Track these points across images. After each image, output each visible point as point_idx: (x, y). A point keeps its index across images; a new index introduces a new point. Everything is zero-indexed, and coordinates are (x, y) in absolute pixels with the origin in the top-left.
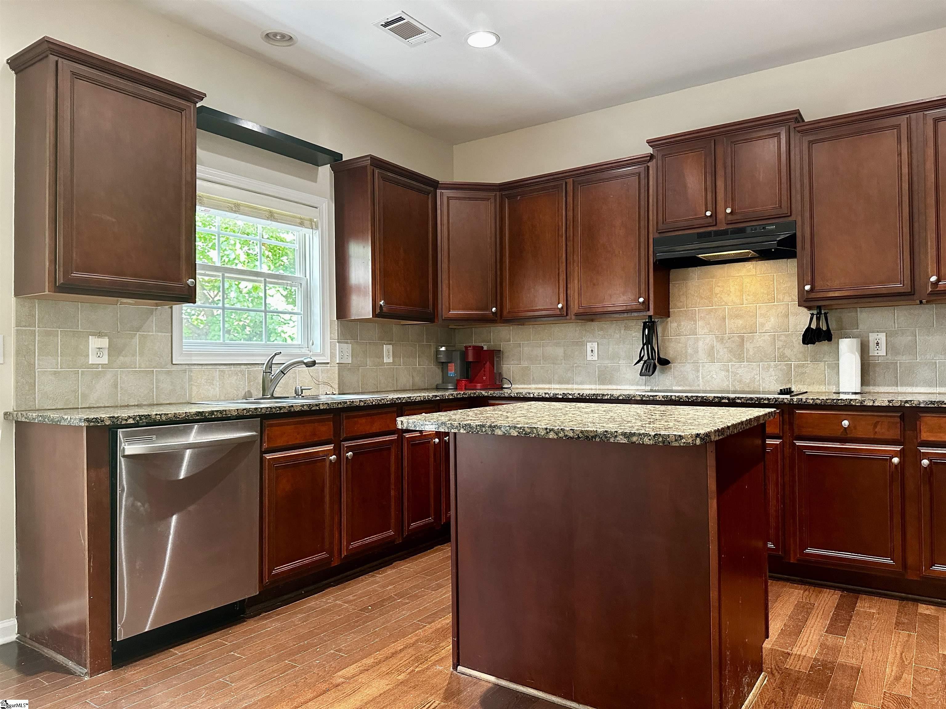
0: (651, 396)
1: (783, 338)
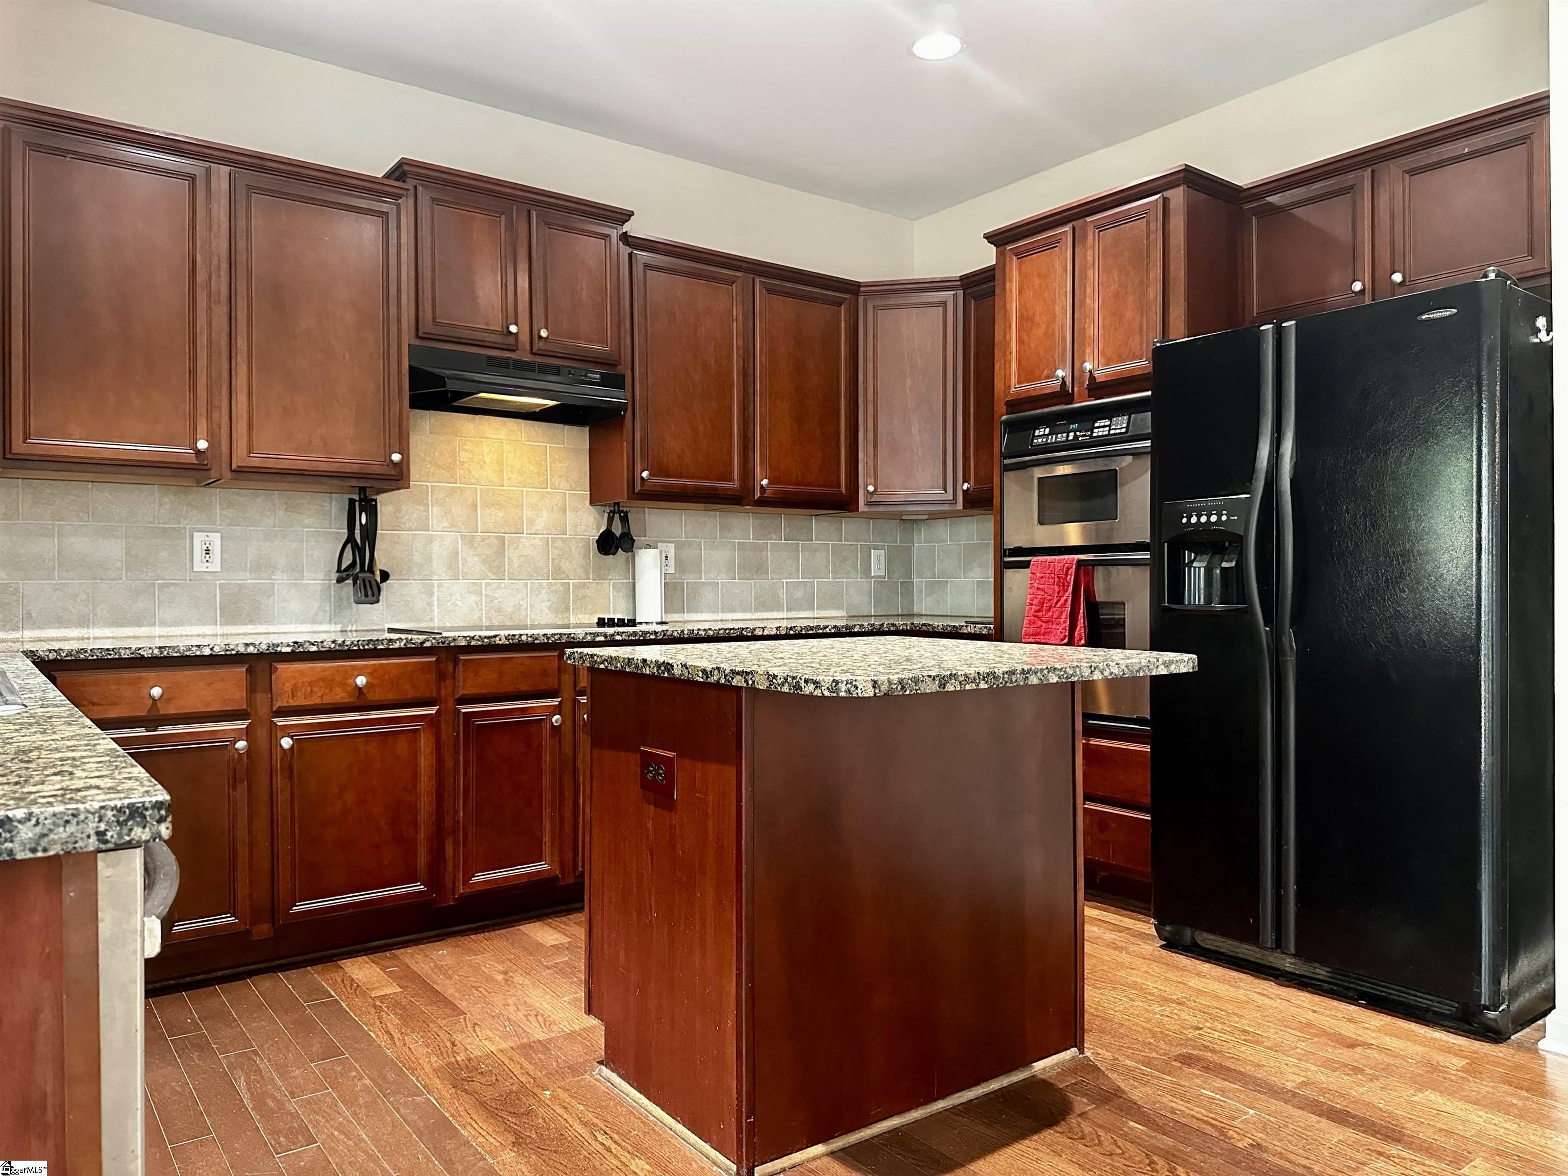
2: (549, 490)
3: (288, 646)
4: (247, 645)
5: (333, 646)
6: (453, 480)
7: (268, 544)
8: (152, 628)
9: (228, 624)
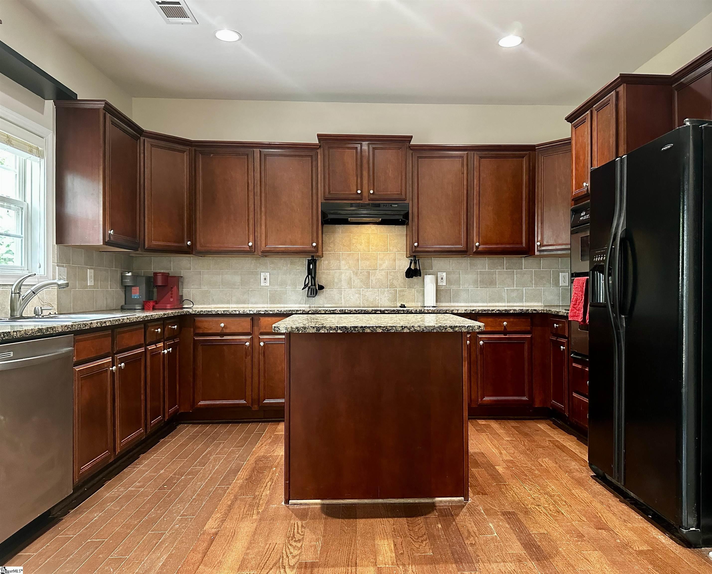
0: (332, 310)
1: (392, 274)
2: (388, 252)
3: (263, 311)
4: (250, 311)
5: (278, 312)
6: (350, 250)
7: (285, 276)
8: (248, 305)
9: (272, 304)
